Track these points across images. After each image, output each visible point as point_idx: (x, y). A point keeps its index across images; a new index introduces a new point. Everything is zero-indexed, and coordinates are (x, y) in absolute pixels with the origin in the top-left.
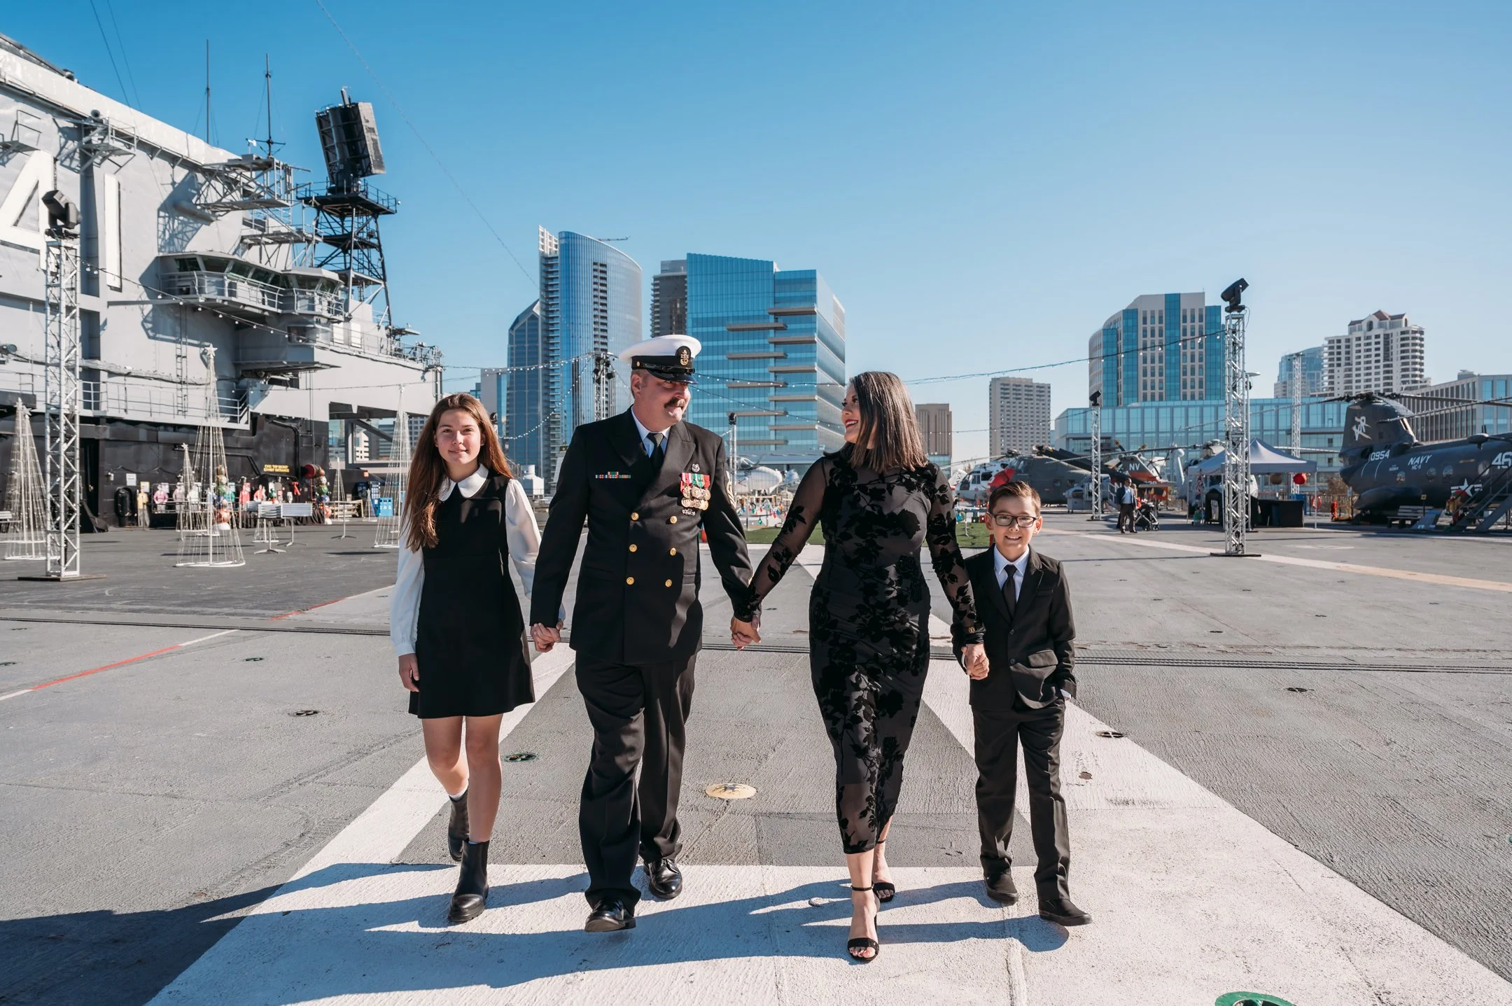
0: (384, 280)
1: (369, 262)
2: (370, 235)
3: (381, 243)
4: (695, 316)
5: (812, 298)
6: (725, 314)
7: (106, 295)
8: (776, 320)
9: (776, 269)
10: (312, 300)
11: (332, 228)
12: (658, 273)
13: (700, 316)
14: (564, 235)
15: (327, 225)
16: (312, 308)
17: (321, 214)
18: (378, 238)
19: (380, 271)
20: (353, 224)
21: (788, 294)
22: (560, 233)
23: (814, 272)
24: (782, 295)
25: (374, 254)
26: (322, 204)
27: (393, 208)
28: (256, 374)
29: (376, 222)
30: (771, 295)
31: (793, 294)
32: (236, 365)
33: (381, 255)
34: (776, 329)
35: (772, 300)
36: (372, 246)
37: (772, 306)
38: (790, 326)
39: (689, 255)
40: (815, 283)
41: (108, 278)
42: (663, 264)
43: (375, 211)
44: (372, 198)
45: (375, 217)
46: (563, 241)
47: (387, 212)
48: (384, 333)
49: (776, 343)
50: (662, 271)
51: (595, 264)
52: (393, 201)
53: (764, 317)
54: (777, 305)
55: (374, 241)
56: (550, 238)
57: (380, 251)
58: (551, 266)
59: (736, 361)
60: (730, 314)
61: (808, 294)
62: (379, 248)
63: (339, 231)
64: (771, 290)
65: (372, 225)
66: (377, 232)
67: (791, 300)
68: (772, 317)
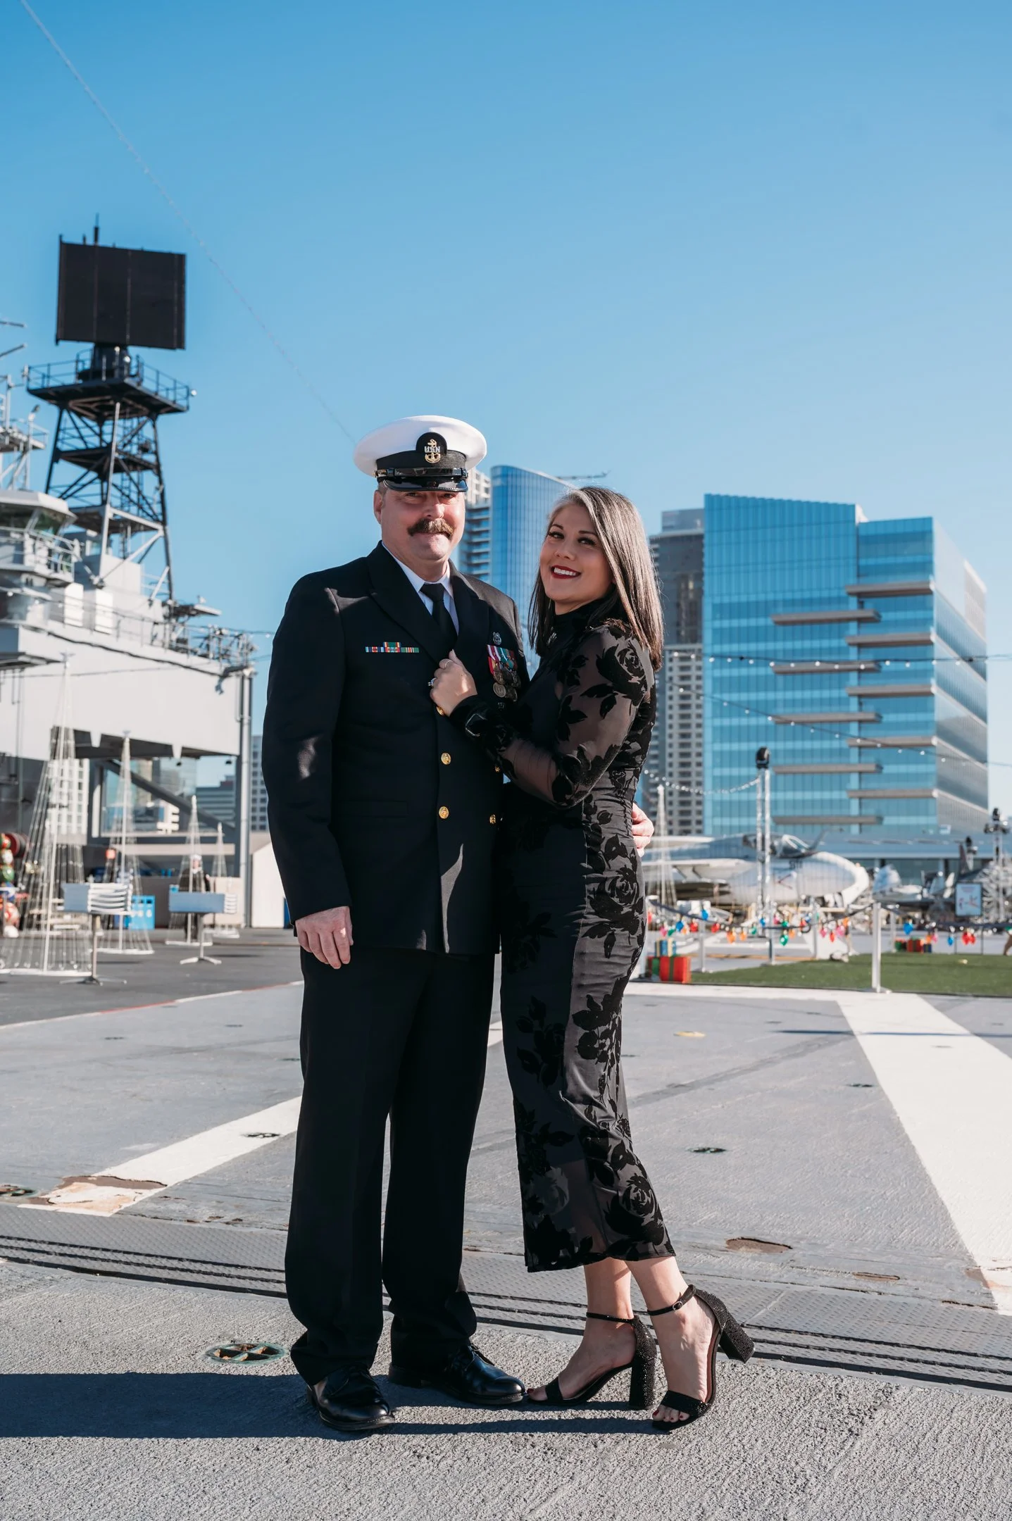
0: (164, 523)
1: (139, 493)
2: (144, 449)
3: (162, 460)
4: (717, 600)
5: (926, 567)
6: (771, 597)
8: (861, 605)
9: (861, 517)
10: (20, 546)
11: (82, 437)
12: (657, 531)
13: (726, 600)
14: (499, 472)
15: (75, 433)
16: (19, 559)
17: (65, 415)
18: (156, 453)
19: (157, 508)
20: (117, 431)
21: (881, 561)
22: (494, 468)
23: (928, 521)
24: (871, 561)
25: (149, 478)
26: (59, 397)
27: (182, 403)
29: (154, 426)
30: (852, 561)
31: (890, 560)
33: (161, 482)
34: (860, 621)
35: (853, 570)
36: (145, 466)
37: (852, 580)
38: (886, 616)
39: (709, 498)
40: (931, 540)
42: (666, 516)
43: (153, 407)
44: (148, 386)
45: (153, 418)
46: (499, 482)
47: (172, 409)
48: (158, 612)
49: (860, 646)
50: (665, 528)
52: (184, 392)
53: (840, 600)
54: (862, 580)
55: (150, 458)
56: (478, 477)
57: (159, 474)
58: (478, 522)
59: (789, 677)
60: (780, 596)
61: (919, 559)
62: (157, 469)
63: (94, 442)
64: (852, 554)
65: (148, 431)
66: (156, 442)
67: (888, 570)
68: (853, 602)
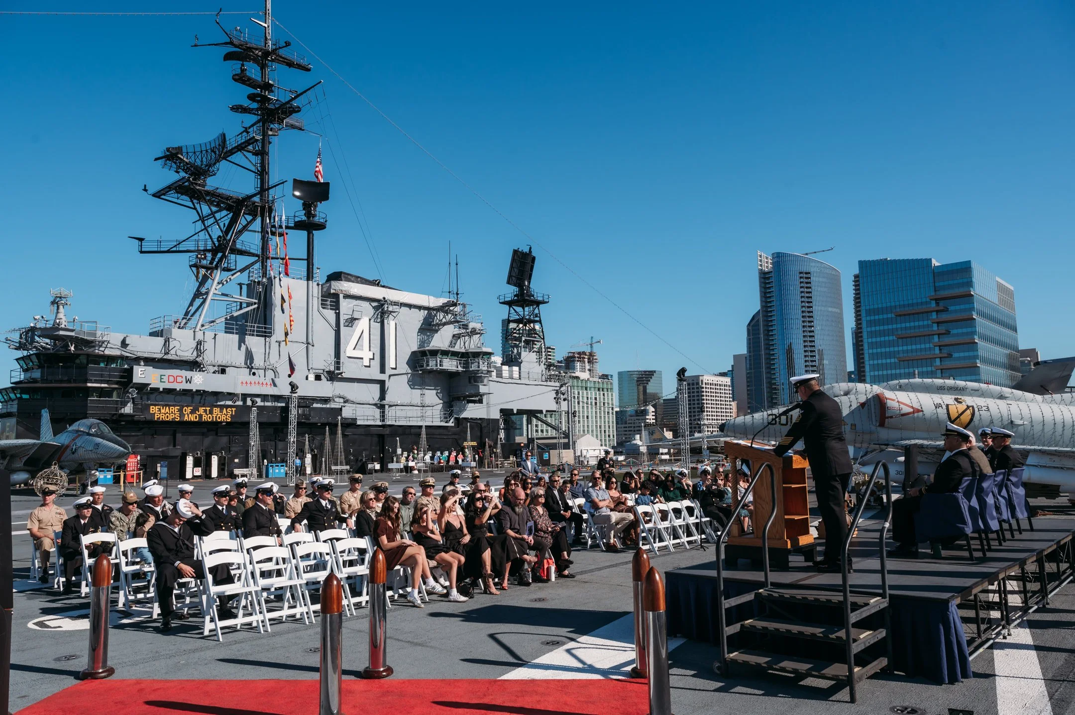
0: (543, 339)
2: (535, 316)
3: (542, 318)
4: (868, 308)
5: (970, 284)
6: (893, 304)
7: (389, 371)
8: (937, 304)
9: (935, 263)
13: (872, 307)
14: (775, 256)
16: (479, 367)
17: (512, 308)
18: (540, 316)
19: (541, 334)
20: (528, 311)
21: (946, 283)
22: (773, 254)
23: (969, 262)
24: (941, 284)
25: (538, 325)
26: (510, 304)
27: (547, 300)
28: (458, 399)
29: (538, 309)
30: (931, 285)
31: (951, 282)
32: (449, 396)
33: (542, 326)
34: (937, 311)
35: (932, 289)
36: (537, 321)
37: (933, 293)
38: (952, 308)
40: (971, 271)
41: (391, 362)
43: (538, 303)
44: (535, 296)
45: (538, 306)
46: (776, 260)
47: (543, 302)
48: (543, 367)
49: (938, 323)
50: (859, 269)
51: (800, 273)
52: (547, 297)
53: (926, 303)
54: (938, 293)
55: (537, 318)
56: (767, 258)
57: (541, 323)
58: (768, 278)
59: (905, 340)
60: (897, 303)
61: (965, 280)
62: (540, 322)
64: (931, 280)
65: (536, 311)
66: (539, 313)
67: (950, 287)
68: (933, 302)
